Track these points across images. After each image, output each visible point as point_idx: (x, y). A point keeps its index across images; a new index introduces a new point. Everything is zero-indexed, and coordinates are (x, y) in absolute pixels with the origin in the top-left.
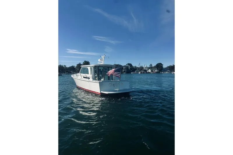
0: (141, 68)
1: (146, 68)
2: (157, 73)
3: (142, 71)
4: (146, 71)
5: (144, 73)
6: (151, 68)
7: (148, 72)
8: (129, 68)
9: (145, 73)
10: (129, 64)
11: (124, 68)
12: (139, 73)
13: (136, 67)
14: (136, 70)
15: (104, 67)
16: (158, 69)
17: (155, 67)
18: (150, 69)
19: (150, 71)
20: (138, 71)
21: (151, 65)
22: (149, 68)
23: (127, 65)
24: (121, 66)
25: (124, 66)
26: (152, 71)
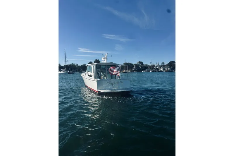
0: (153, 66)
1: (158, 66)
2: (170, 71)
3: (154, 69)
4: (157, 69)
5: (155, 71)
6: (163, 66)
7: (160, 70)
8: (140, 66)
9: (157, 71)
10: (139, 62)
11: (135, 66)
12: (151, 71)
13: (147, 65)
14: (147, 68)
15: (107, 65)
16: (170, 67)
17: (167, 65)
18: (162, 68)
19: (162, 69)
20: (150, 69)
21: (163, 63)
22: (161, 66)
23: (137, 63)
24: (131, 64)
25: (135, 64)
26: (164, 69)
